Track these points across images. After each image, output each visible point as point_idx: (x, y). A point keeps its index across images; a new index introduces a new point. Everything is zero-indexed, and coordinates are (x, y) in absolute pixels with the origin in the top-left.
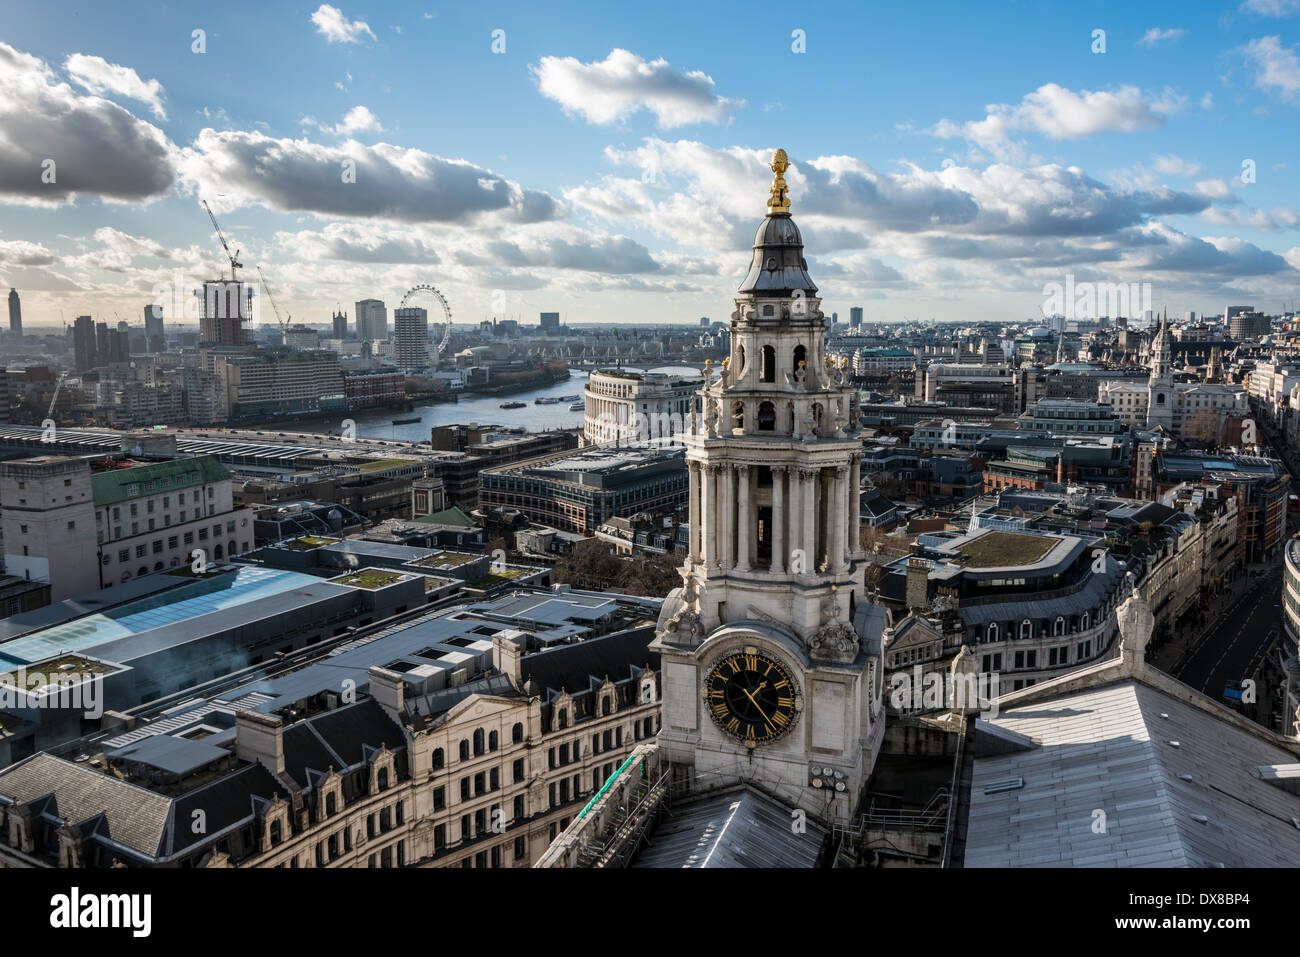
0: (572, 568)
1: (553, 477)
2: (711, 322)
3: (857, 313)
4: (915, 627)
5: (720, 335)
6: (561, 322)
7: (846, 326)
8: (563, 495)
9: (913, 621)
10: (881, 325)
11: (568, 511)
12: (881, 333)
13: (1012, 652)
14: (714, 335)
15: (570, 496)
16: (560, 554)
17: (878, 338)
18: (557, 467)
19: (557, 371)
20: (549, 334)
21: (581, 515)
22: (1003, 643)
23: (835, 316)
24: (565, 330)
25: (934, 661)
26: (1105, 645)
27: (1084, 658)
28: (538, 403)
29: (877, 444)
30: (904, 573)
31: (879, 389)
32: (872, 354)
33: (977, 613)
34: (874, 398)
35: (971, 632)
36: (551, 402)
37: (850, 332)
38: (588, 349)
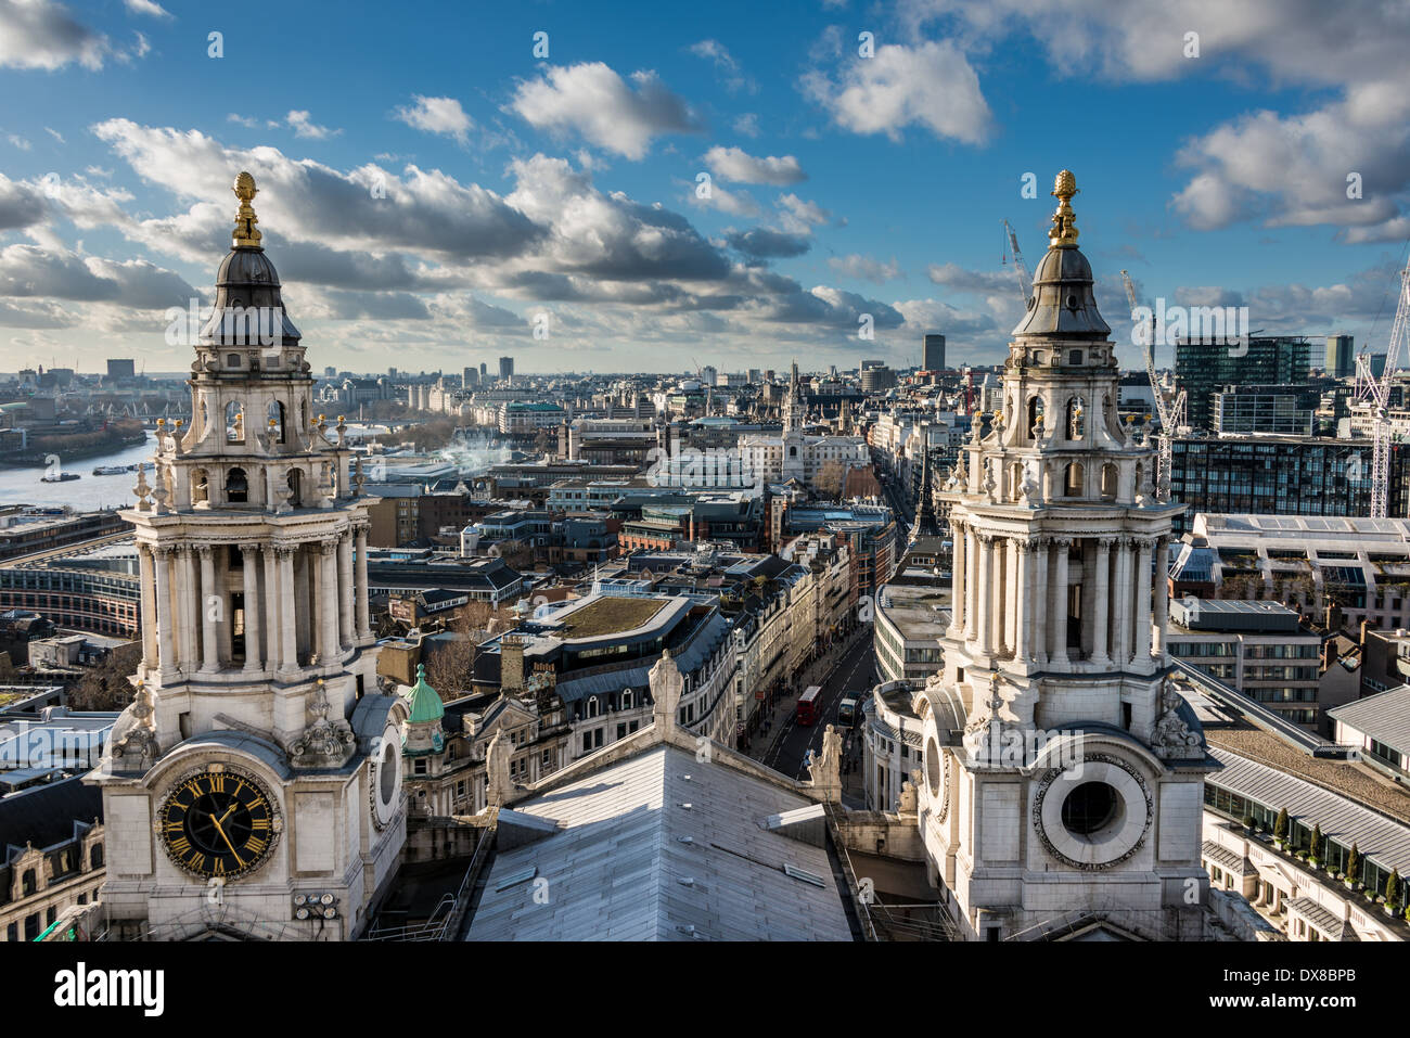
0: (104, 684)
1: (93, 567)
2: (338, 372)
3: (507, 364)
4: (506, 710)
5: (345, 387)
6: (137, 371)
7: (495, 378)
8: (106, 590)
9: (504, 705)
10: (534, 378)
11: (113, 610)
12: (533, 385)
13: (614, 725)
14: (338, 387)
15: (114, 591)
16: (93, 667)
17: (528, 391)
18: (99, 554)
19: (128, 433)
20: (120, 387)
21: (130, 613)
22: (604, 717)
23: (484, 367)
24: (143, 381)
25: (530, 745)
26: (709, 707)
27: (687, 723)
28: (97, 473)
29: (508, 509)
30: (498, 652)
31: (523, 447)
32: (519, 409)
33: (576, 686)
34: (516, 457)
35: (570, 709)
36: (116, 471)
37: (500, 384)
38: (173, 404)
